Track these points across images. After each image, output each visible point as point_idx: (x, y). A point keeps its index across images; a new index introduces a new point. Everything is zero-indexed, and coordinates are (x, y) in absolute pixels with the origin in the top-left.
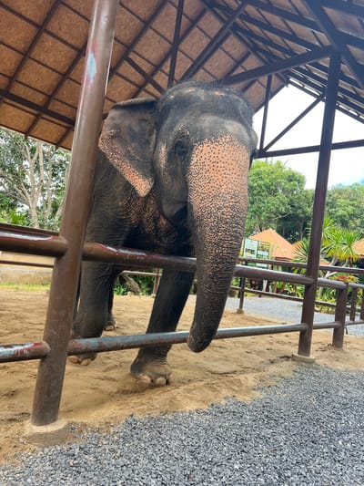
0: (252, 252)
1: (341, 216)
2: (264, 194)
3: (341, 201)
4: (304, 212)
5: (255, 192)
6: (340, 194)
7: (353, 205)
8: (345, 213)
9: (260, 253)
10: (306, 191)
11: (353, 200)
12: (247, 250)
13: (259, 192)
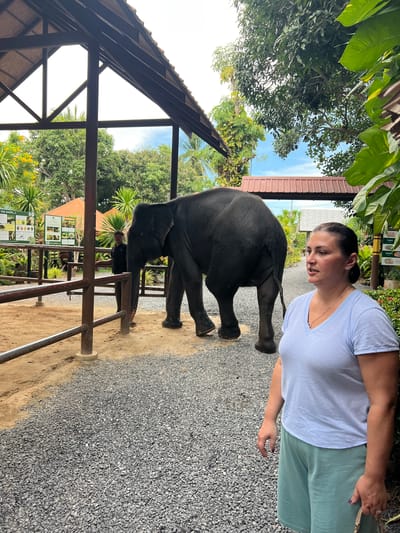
0: (56, 229)
1: (152, 181)
2: (68, 156)
3: (150, 165)
4: (115, 177)
5: (57, 154)
6: (151, 157)
7: (162, 169)
8: (155, 177)
9: (65, 229)
10: (115, 153)
11: (162, 163)
12: (49, 229)
13: (62, 154)
